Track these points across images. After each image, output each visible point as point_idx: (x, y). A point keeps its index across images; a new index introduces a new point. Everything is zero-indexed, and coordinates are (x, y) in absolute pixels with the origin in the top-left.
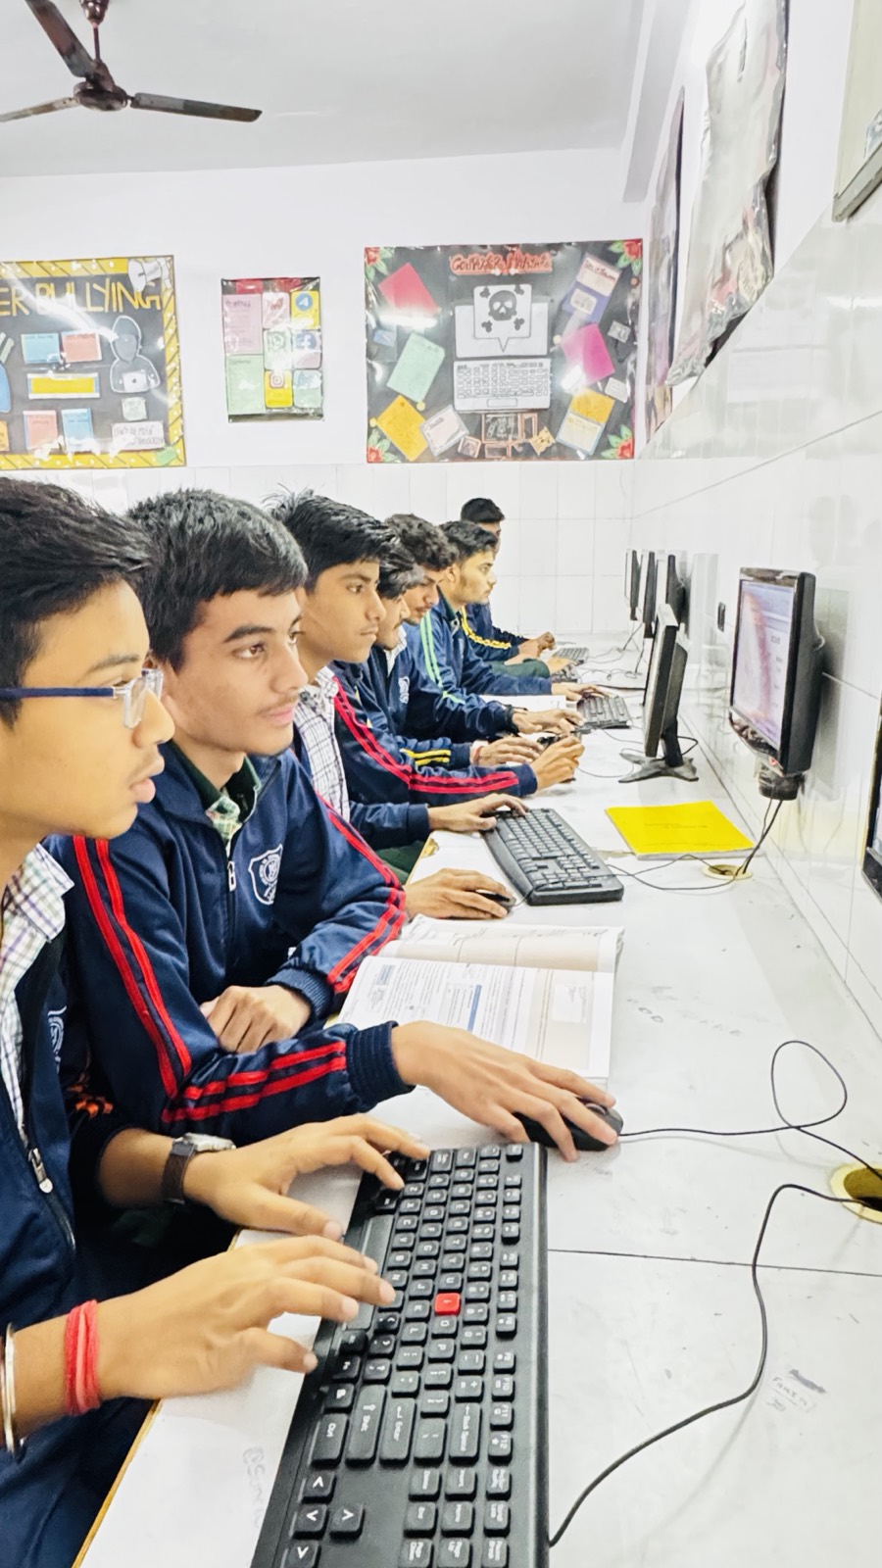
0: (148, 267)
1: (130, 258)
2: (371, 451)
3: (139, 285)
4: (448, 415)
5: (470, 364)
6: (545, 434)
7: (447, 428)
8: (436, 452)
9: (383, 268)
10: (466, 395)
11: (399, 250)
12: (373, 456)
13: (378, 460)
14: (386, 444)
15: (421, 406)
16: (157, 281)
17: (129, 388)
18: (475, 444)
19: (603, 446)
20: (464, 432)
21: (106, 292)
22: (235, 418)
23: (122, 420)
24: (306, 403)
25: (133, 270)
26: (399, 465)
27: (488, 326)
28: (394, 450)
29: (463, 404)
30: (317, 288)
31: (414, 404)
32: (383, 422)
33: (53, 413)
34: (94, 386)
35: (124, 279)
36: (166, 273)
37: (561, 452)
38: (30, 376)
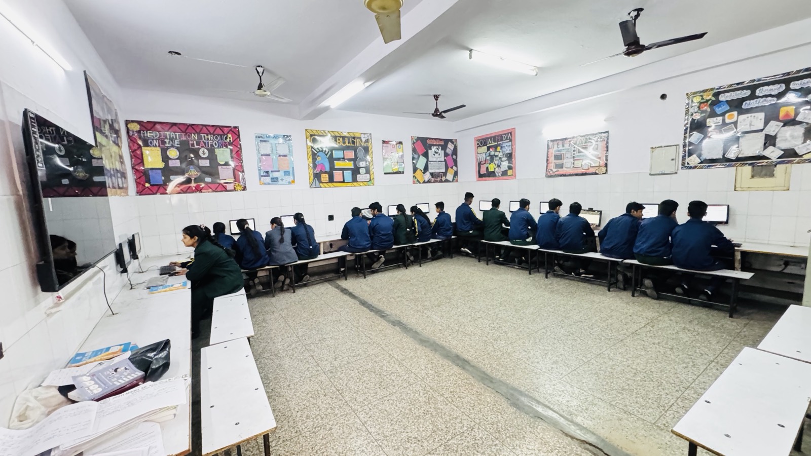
0: (366, 136)
1: (361, 133)
2: (414, 181)
3: (364, 140)
4: (428, 174)
5: (432, 162)
6: (444, 177)
7: (427, 176)
8: (426, 181)
9: (415, 141)
10: (431, 169)
11: (418, 137)
12: (414, 183)
13: (415, 183)
14: (416, 179)
15: (423, 171)
16: (368, 139)
17: (361, 166)
18: (433, 179)
19: (453, 179)
20: (431, 177)
21: (355, 141)
22: (385, 173)
23: (360, 174)
24: (401, 170)
25: (362, 136)
26: (419, 184)
27: (434, 154)
28: (418, 181)
29: (431, 171)
30: (402, 144)
31: (421, 171)
32: (416, 175)
33: (342, 172)
34: (353, 165)
35: (360, 138)
36: (370, 138)
37: (446, 181)
38: (335, 162)
